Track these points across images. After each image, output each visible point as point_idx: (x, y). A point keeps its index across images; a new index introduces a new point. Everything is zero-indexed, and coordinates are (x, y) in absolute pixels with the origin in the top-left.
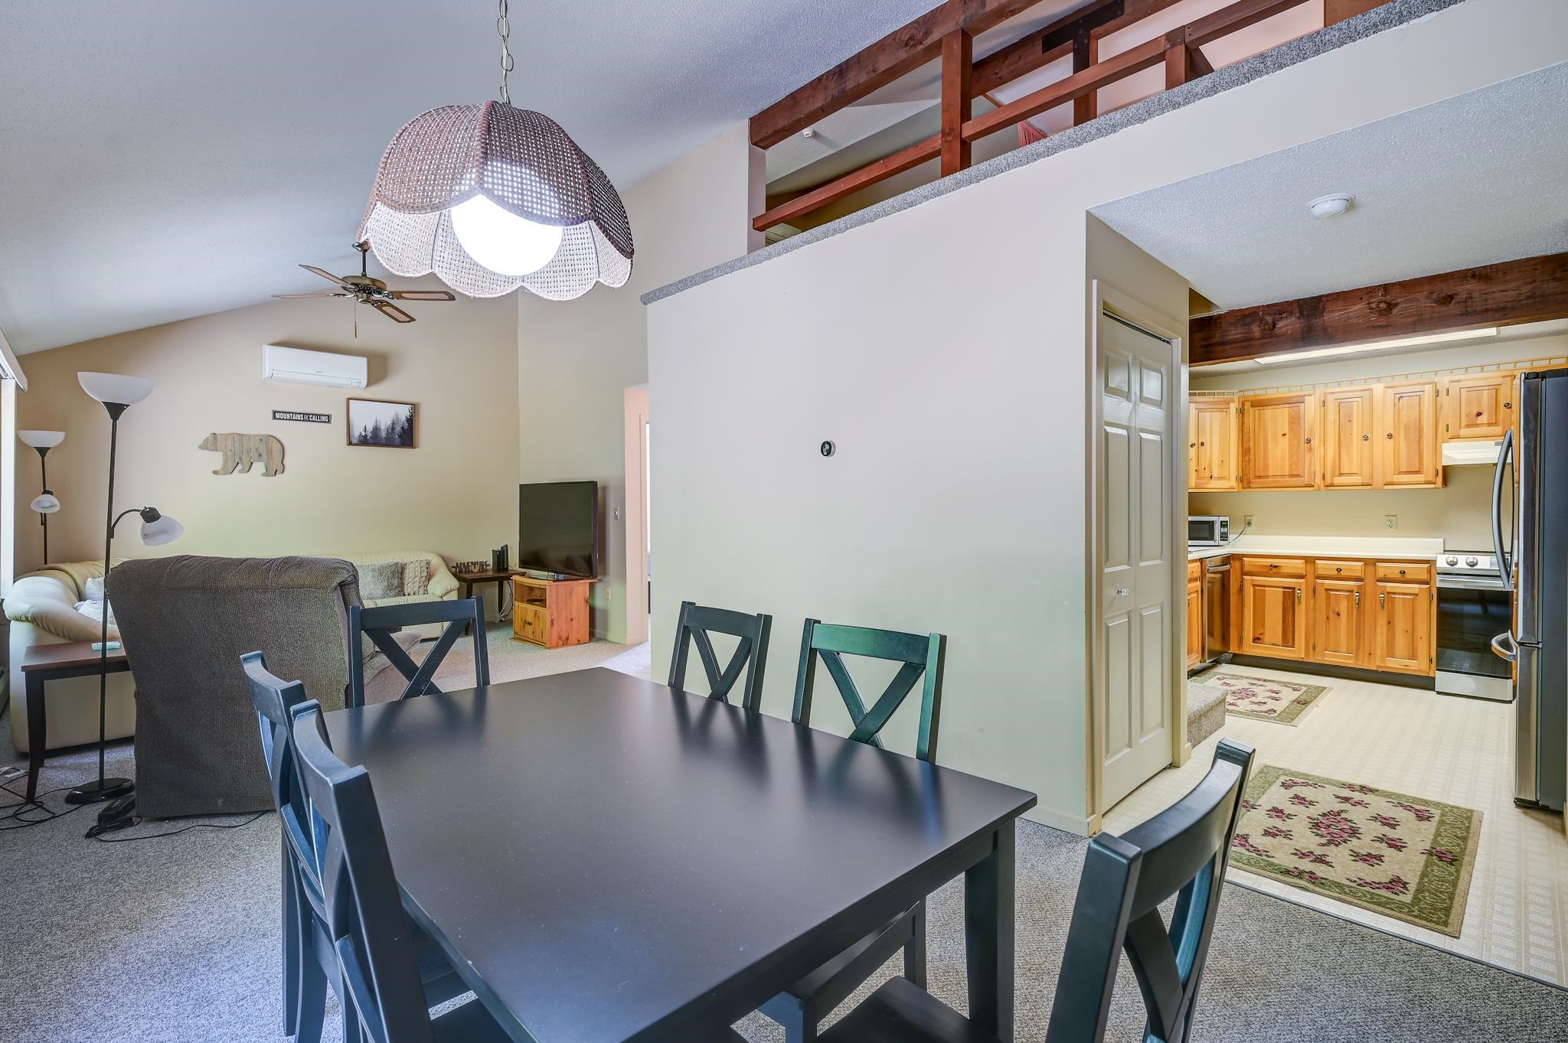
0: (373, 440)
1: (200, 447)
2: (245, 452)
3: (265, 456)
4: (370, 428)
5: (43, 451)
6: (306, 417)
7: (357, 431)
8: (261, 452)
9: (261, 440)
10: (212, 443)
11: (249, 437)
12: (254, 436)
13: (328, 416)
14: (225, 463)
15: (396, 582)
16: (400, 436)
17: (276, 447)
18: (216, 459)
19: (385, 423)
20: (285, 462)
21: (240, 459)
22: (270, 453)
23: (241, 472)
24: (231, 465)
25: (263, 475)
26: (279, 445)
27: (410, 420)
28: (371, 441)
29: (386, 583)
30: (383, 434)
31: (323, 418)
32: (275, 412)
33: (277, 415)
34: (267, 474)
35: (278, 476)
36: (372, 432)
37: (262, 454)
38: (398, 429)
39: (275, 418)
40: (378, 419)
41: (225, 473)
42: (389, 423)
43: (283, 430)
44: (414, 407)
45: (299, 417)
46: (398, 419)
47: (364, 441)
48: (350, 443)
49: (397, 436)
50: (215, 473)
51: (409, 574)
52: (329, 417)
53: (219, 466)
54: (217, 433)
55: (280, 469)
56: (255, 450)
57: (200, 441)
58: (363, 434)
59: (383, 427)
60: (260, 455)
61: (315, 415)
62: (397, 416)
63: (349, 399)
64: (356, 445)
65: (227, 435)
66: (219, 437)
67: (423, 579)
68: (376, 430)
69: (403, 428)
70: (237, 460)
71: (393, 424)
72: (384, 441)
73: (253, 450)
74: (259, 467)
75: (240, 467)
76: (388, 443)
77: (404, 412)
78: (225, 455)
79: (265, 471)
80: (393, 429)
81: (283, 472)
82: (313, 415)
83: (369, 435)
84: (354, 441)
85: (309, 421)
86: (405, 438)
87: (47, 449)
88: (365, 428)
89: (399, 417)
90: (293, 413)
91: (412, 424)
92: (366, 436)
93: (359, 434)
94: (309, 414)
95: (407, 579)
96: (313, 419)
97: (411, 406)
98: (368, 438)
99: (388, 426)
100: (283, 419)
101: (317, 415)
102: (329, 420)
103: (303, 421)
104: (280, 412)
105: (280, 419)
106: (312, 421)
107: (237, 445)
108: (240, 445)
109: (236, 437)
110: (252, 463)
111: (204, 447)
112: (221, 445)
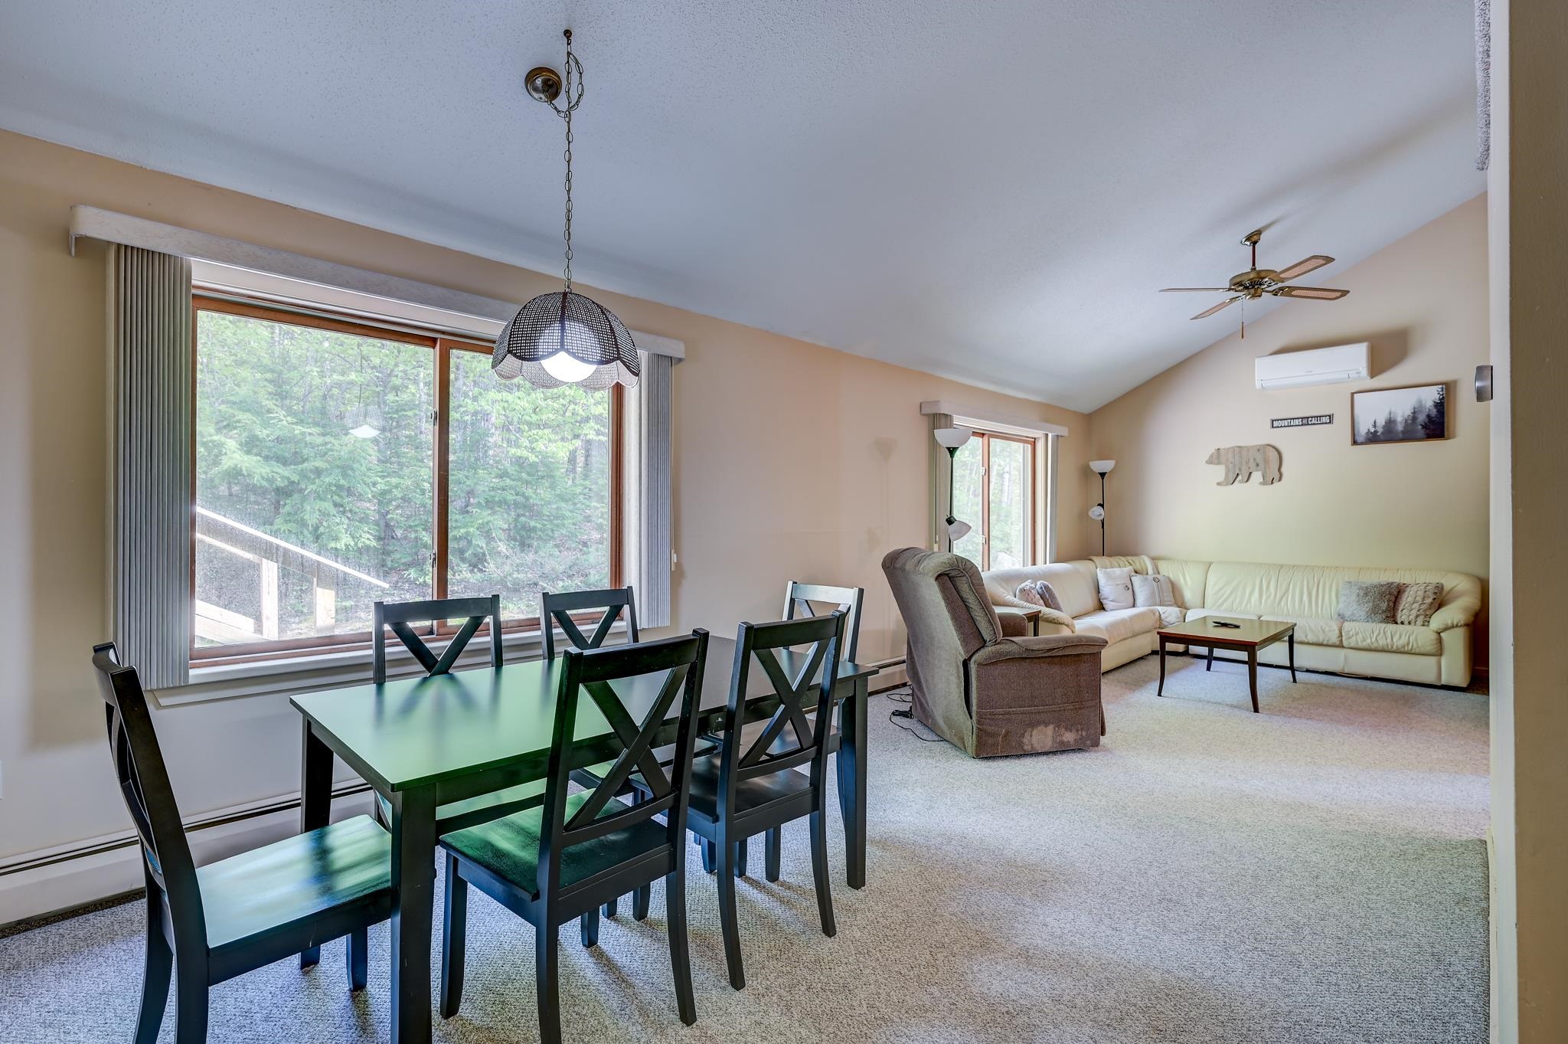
0: (1387, 434)
1: (1207, 462)
2: (1244, 463)
3: (1262, 466)
4: (1381, 422)
5: (1103, 475)
6: (1305, 421)
7: (1364, 427)
8: (1259, 461)
9: (1259, 450)
10: (1216, 458)
11: (1248, 448)
12: (1252, 447)
14: (1227, 475)
15: (1385, 606)
16: (1424, 427)
17: (1273, 455)
18: (1219, 472)
19: (1402, 414)
20: (1283, 470)
21: (1240, 470)
22: (1266, 461)
24: (1232, 477)
25: (1261, 483)
26: (1276, 453)
27: (1441, 406)
28: (1382, 437)
29: (1371, 605)
30: (1400, 427)
31: (1324, 420)
32: (1273, 421)
33: (1276, 424)
35: (1276, 484)
36: (1384, 427)
37: (1260, 464)
38: (1422, 418)
39: (1273, 427)
40: (1393, 410)
41: (1227, 485)
42: (1408, 412)
43: (1281, 438)
44: (1447, 388)
45: (1297, 422)
46: (1421, 406)
47: (1373, 438)
48: (1355, 443)
49: (1420, 427)
50: (1218, 484)
51: (1407, 599)
52: (1330, 417)
53: (1221, 478)
54: (1221, 448)
55: (1277, 477)
57: (1207, 458)
58: (1372, 430)
59: (1399, 419)
60: (1258, 465)
61: (1315, 417)
62: (1420, 402)
63: (1353, 394)
64: (1362, 444)
65: (1228, 449)
66: (1222, 452)
68: (1390, 423)
69: (1428, 416)
70: (1238, 472)
71: (1414, 413)
72: (1401, 435)
73: (1252, 460)
74: (1257, 476)
75: (1240, 478)
76: (1407, 435)
77: (1430, 397)
78: (1227, 467)
79: (1262, 480)
80: (1414, 418)
81: (1280, 480)
82: (1312, 418)
83: (1380, 430)
84: (1360, 439)
85: (1308, 424)
86: (1432, 427)
87: (1105, 474)
88: (1375, 422)
89: (1424, 402)
90: (1291, 419)
91: (1443, 408)
92: (1376, 432)
93: (1366, 431)
94: (1308, 418)
95: (1403, 604)
96: (1313, 422)
97: (1441, 386)
98: (1378, 434)
99: (1406, 416)
100: (1281, 427)
101: (1318, 417)
102: (1330, 421)
103: (1302, 425)
104: (1278, 420)
105: (1278, 427)
106: (1312, 424)
107: (1237, 457)
108: (1241, 457)
109: (1237, 450)
110: (1250, 473)
111: (1210, 462)
112: (1223, 459)
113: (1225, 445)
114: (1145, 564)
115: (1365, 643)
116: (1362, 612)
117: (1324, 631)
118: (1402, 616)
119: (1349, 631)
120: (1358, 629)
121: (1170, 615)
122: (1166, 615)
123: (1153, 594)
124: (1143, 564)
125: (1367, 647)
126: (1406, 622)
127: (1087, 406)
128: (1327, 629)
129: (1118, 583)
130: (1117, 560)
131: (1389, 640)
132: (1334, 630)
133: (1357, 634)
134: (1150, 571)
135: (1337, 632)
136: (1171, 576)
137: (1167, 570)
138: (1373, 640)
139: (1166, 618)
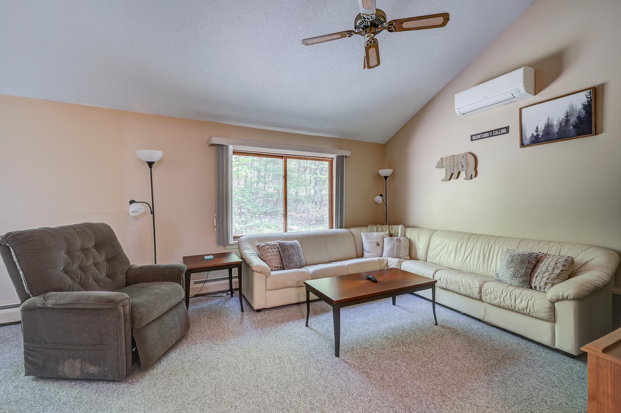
0: (545, 137)
1: (436, 167)
4: (542, 127)
6: (491, 134)
7: (529, 133)
8: (463, 164)
9: (463, 157)
10: (440, 165)
12: (459, 155)
14: (446, 174)
16: (576, 126)
17: (472, 159)
18: (442, 173)
19: (558, 119)
20: (478, 169)
21: (453, 171)
22: (467, 164)
24: (449, 176)
25: (465, 179)
26: (473, 157)
27: (588, 107)
28: (542, 139)
30: (556, 130)
31: (503, 131)
32: (472, 136)
33: (474, 138)
35: (474, 179)
36: (544, 131)
38: (573, 120)
39: (472, 140)
40: (550, 118)
41: (447, 181)
42: (562, 116)
43: (477, 147)
44: (594, 90)
45: (486, 135)
46: (572, 110)
47: (536, 141)
48: (522, 145)
49: (572, 127)
50: (442, 180)
52: (507, 128)
53: (443, 176)
54: (443, 157)
55: (474, 174)
57: (436, 164)
58: (535, 134)
59: (555, 123)
60: (463, 167)
61: (497, 130)
62: (572, 107)
63: (520, 109)
64: (528, 145)
65: (447, 158)
66: (444, 160)
68: (548, 127)
69: (579, 117)
71: (567, 116)
72: (557, 136)
73: (459, 164)
74: (463, 174)
75: (453, 176)
76: (562, 137)
77: (579, 100)
78: (446, 169)
79: (466, 177)
80: (567, 121)
81: (476, 176)
82: (495, 130)
83: (541, 133)
84: (526, 142)
85: (493, 136)
86: (582, 126)
87: (387, 177)
88: (537, 128)
89: (575, 107)
90: (482, 133)
91: (591, 109)
92: (538, 135)
93: (531, 135)
94: (493, 131)
96: (496, 133)
97: (588, 91)
98: (540, 137)
99: (561, 119)
100: (477, 139)
101: (498, 129)
102: (507, 131)
103: (489, 137)
104: (475, 135)
105: (475, 140)
106: (495, 135)
107: (451, 163)
108: (454, 162)
109: (451, 158)
110: (459, 172)
111: (438, 167)
112: (444, 164)
114: (399, 230)
115: (496, 301)
116: (506, 274)
117: (470, 287)
119: (486, 290)
120: (492, 289)
124: (397, 230)
125: (497, 304)
126: (536, 288)
127: (382, 140)
128: (472, 286)
129: (375, 241)
130: (383, 227)
131: (513, 301)
132: (476, 287)
133: (491, 293)
134: (400, 235)
135: (478, 289)
136: (413, 238)
138: (502, 299)
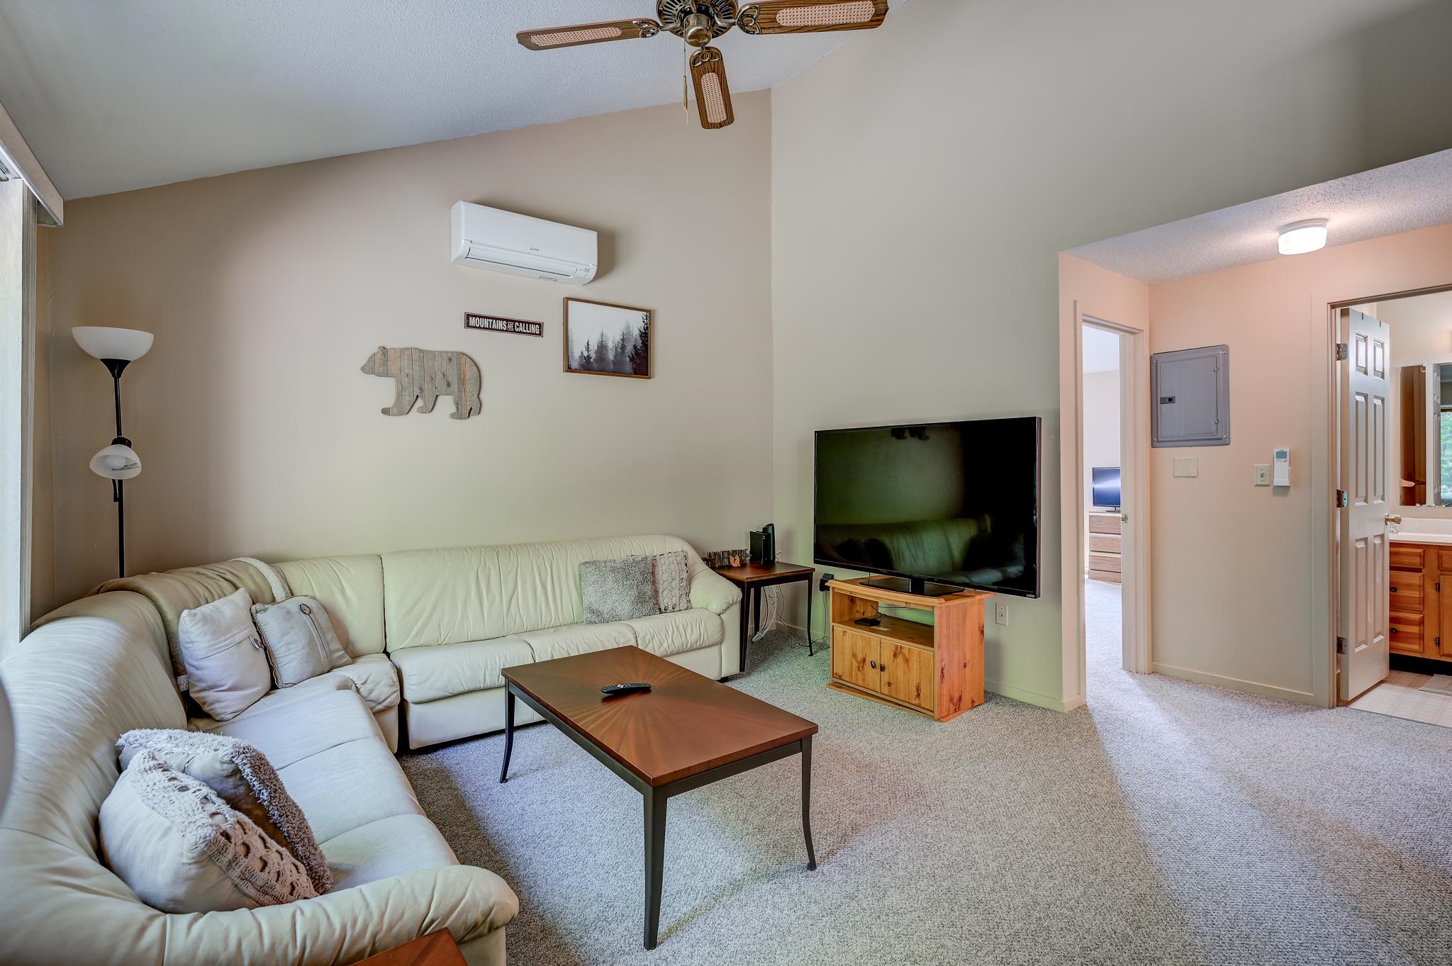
0: (595, 365)
1: (363, 369)
2: (427, 378)
3: (455, 386)
4: (594, 346)
5: (116, 366)
6: (511, 326)
7: (578, 350)
8: (450, 379)
9: (450, 360)
10: (380, 363)
11: (434, 354)
12: (441, 353)
13: (540, 325)
14: (399, 396)
15: (648, 589)
16: (632, 359)
17: (470, 372)
18: (385, 391)
19: (613, 340)
21: (421, 390)
22: (462, 381)
23: (422, 412)
24: (407, 399)
25: (453, 416)
26: (475, 368)
27: (645, 335)
28: (595, 366)
29: (634, 592)
30: (611, 355)
31: (534, 329)
32: (468, 316)
33: (473, 321)
34: (458, 416)
36: (597, 352)
37: (452, 383)
38: (629, 348)
39: (468, 325)
40: (604, 332)
41: (400, 413)
42: (618, 338)
43: (479, 345)
44: (649, 314)
45: (501, 325)
46: (629, 333)
47: (587, 366)
48: (568, 368)
49: (628, 359)
50: (386, 411)
51: (663, 576)
53: (389, 402)
54: (388, 346)
55: (475, 408)
56: (441, 376)
58: (586, 354)
59: (610, 345)
60: (449, 385)
61: (523, 322)
62: (628, 327)
63: (568, 299)
64: (576, 371)
65: (403, 350)
66: (391, 355)
67: (684, 584)
68: (602, 347)
69: (635, 347)
70: (417, 392)
71: (623, 340)
72: (611, 367)
73: (439, 375)
74: (446, 404)
75: (420, 403)
76: (617, 371)
77: (636, 322)
78: (399, 382)
79: (455, 411)
80: (623, 347)
82: (519, 322)
83: (593, 356)
84: (575, 365)
85: (515, 331)
86: (638, 362)
87: (123, 364)
88: (588, 345)
89: (631, 329)
90: (493, 318)
91: (647, 341)
92: (589, 357)
93: (579, 354)
94: (515, 321)
95: (661, 582)
96: (521, 329)
97: (645, 313)
98: (592, 360)
99: (616, 342)
100: (480, 327)
101: (526, 323)
102: (540, 332)
103: (506, 331)
104: (476, 316)
105: (475, 327)
106: (518, 332)
107: (416, 367)
108: (421, 367)
109: (415, 354)
110: (437, 396)
111: (368, 369)
112: (393, 367)
113: (393, 343)
114: (265, 579)
118: (665, 601)
121: (379, 683)
122: (368, 686)
123: (311, 643)
124: (258, 579)
126: (670, 608)
129: (238, 638)
130: (197, 577)
134: (279, 592)
136: (317, 594)
137: (309, 583)
139: (371, 691)
